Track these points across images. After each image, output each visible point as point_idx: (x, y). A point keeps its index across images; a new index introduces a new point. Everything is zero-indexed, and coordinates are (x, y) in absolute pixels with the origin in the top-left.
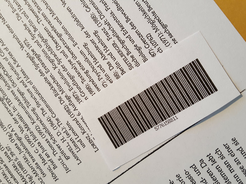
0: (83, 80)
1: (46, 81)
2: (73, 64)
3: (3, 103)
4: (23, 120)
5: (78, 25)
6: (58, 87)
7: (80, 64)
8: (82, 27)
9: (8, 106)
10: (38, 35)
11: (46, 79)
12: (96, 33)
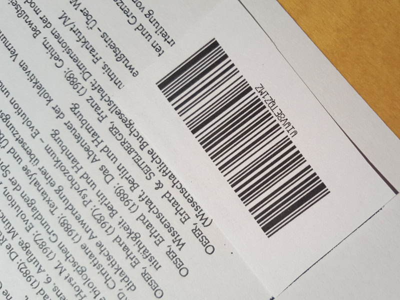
0: (53, 208)
2: (32, 175)
6: (5, 225)
7: (45, 173)
8: (48, 99)
12: (74, 108)
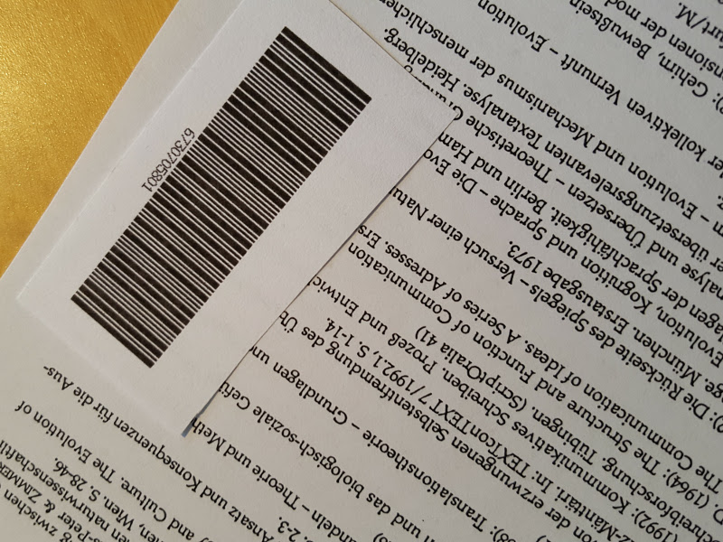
1: (624, 358)
2: (702, 277)
3: (496, 473)
4: (585, 508)
5: (681, 148)
6: (673, 367)
8: (697, 150)
9: (514, 477)
10: (554, 218)
11: (622, 351)
